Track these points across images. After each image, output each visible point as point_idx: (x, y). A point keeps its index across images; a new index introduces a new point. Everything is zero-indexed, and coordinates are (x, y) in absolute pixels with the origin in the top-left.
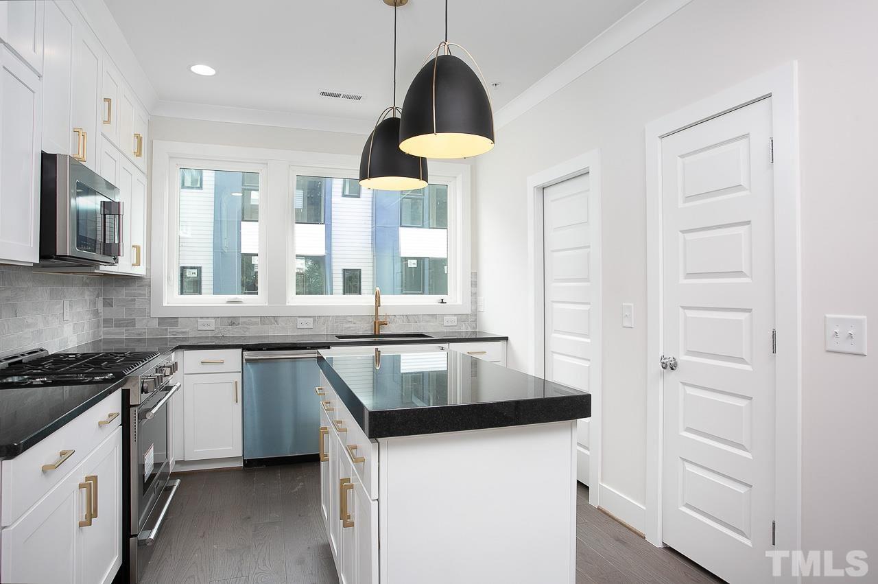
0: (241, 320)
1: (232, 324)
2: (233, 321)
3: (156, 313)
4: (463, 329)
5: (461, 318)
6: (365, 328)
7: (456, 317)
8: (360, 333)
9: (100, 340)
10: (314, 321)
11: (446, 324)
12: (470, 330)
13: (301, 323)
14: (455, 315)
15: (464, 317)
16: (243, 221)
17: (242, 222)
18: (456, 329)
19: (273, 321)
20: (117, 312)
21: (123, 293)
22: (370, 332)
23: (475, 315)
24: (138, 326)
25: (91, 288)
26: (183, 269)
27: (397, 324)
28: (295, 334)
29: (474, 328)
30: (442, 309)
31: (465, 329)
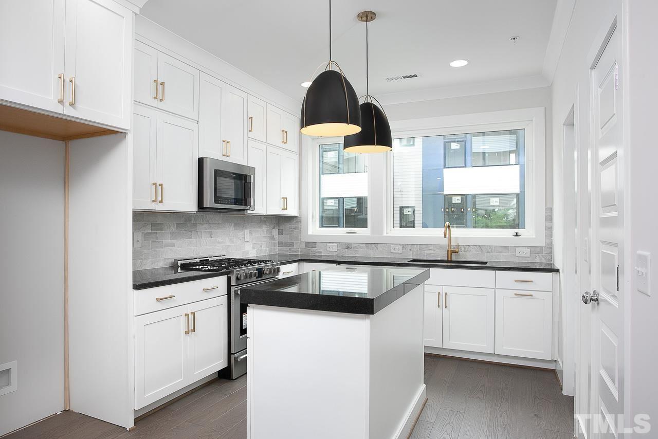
0: (353, 245)
1: (348, 248)
2: (348, 246)
3: (305, 239)
4: (537, 260)
5: (534, 250)
6: (442, 255)
7: (529, 249)
8: (439, 259)
9: (276, 254)
10: (403, 247)
11: (518, 255)
12: (544, 261)
13: (393, 249)
14: (528, 247)
15: (538, 249)
16: (445, 167)
17: (444, 169)
18: (529, 260)
19: (374, 246)
20: (285, 238)
21: (287, 227)
22: (446, 259)
23: (549, 249)
24: (295, 246)
25: (267, 224)
26: (402, 208)
27: (470, 253)
28: (389, 257)
29: (549, 260)
30: (516, 242)
31: (538, 261)
